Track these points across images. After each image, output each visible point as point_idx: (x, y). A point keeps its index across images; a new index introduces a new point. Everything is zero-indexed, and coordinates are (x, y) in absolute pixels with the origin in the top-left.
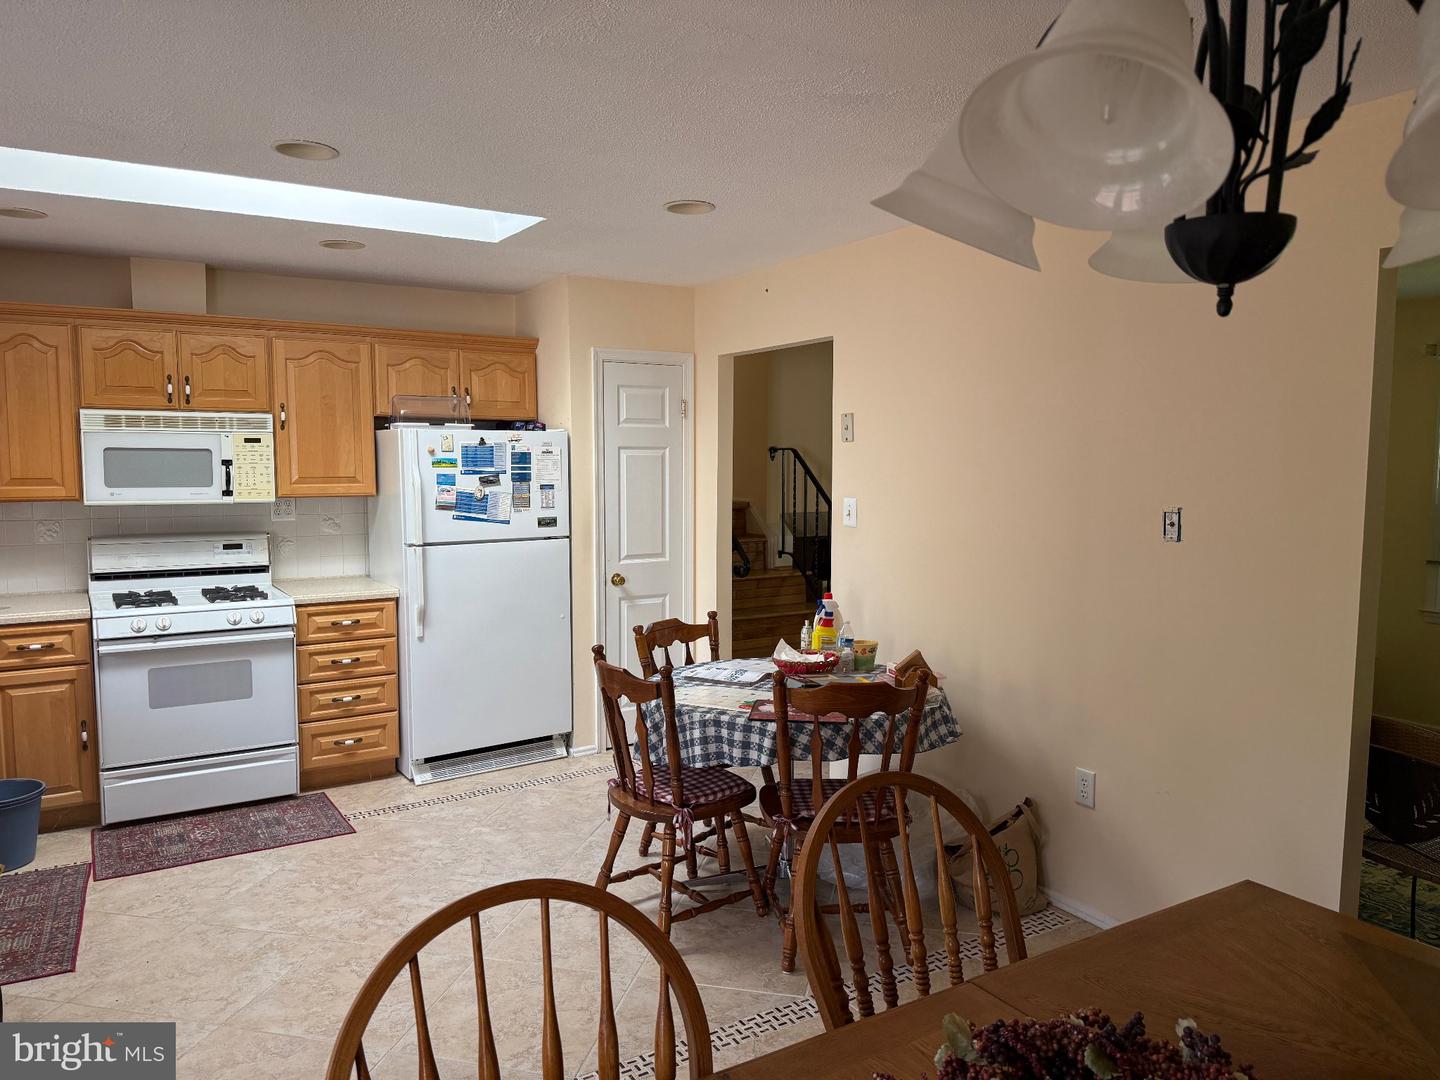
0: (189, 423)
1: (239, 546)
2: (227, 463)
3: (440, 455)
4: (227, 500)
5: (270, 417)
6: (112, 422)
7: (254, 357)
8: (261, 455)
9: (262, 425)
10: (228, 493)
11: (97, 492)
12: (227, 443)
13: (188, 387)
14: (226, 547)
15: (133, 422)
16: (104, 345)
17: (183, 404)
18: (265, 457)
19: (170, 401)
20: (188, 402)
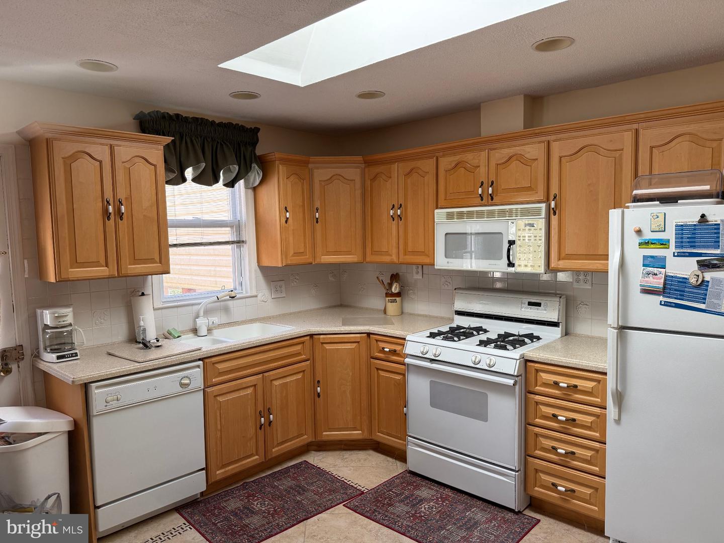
0: (491, 214)
1: (539, 305)
2: (512, 243)
3: (648, 235)
4: (512, 270)
5: (543, 205)
6: (450, 216)
7: (537, 159)
8: (535, 236)
9: (537, 213)
10: (511, 264)
11: (441, 262)
12: (513, 229)
13: (490, 189)
14: (530, 304)
15: (461, 215)
16: (450, 167)
17: (490, 201)
18: (538, 238)
19: (482, 199)
20: (492, 199)
